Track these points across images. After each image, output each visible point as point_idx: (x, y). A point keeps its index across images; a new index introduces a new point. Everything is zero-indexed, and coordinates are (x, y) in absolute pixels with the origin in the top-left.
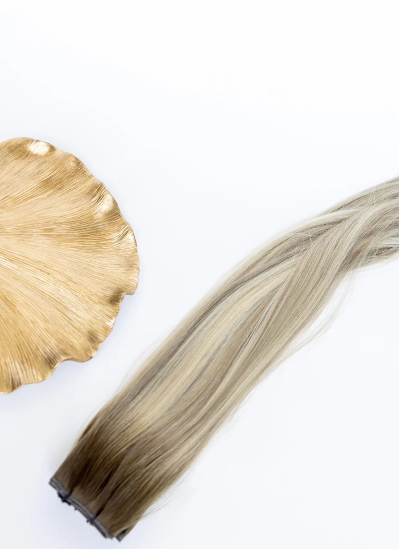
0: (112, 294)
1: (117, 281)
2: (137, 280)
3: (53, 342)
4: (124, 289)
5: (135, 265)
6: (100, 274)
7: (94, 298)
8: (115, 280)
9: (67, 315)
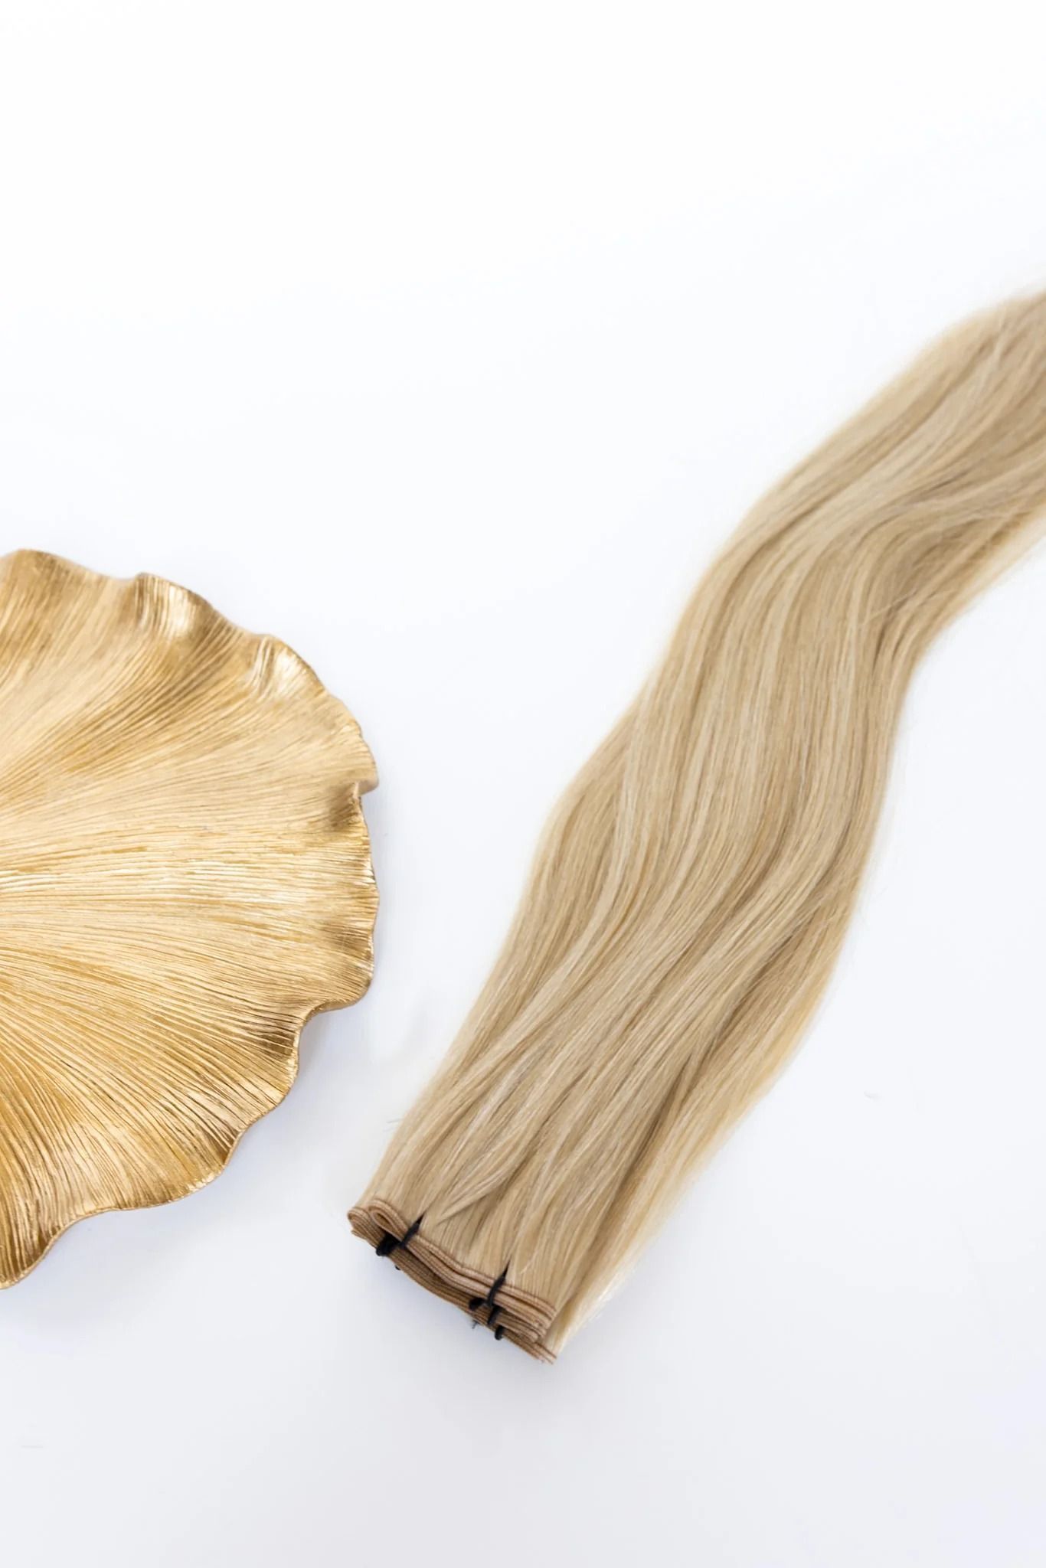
0: (327, 810)
1: (319, 776)
2: (365, 749)
3: (255, 996)
4: (349, 782)
5: (338, 716)
6: (270, 784)
7: (287, 843)
8: (313, 777)
9: (247, 919)
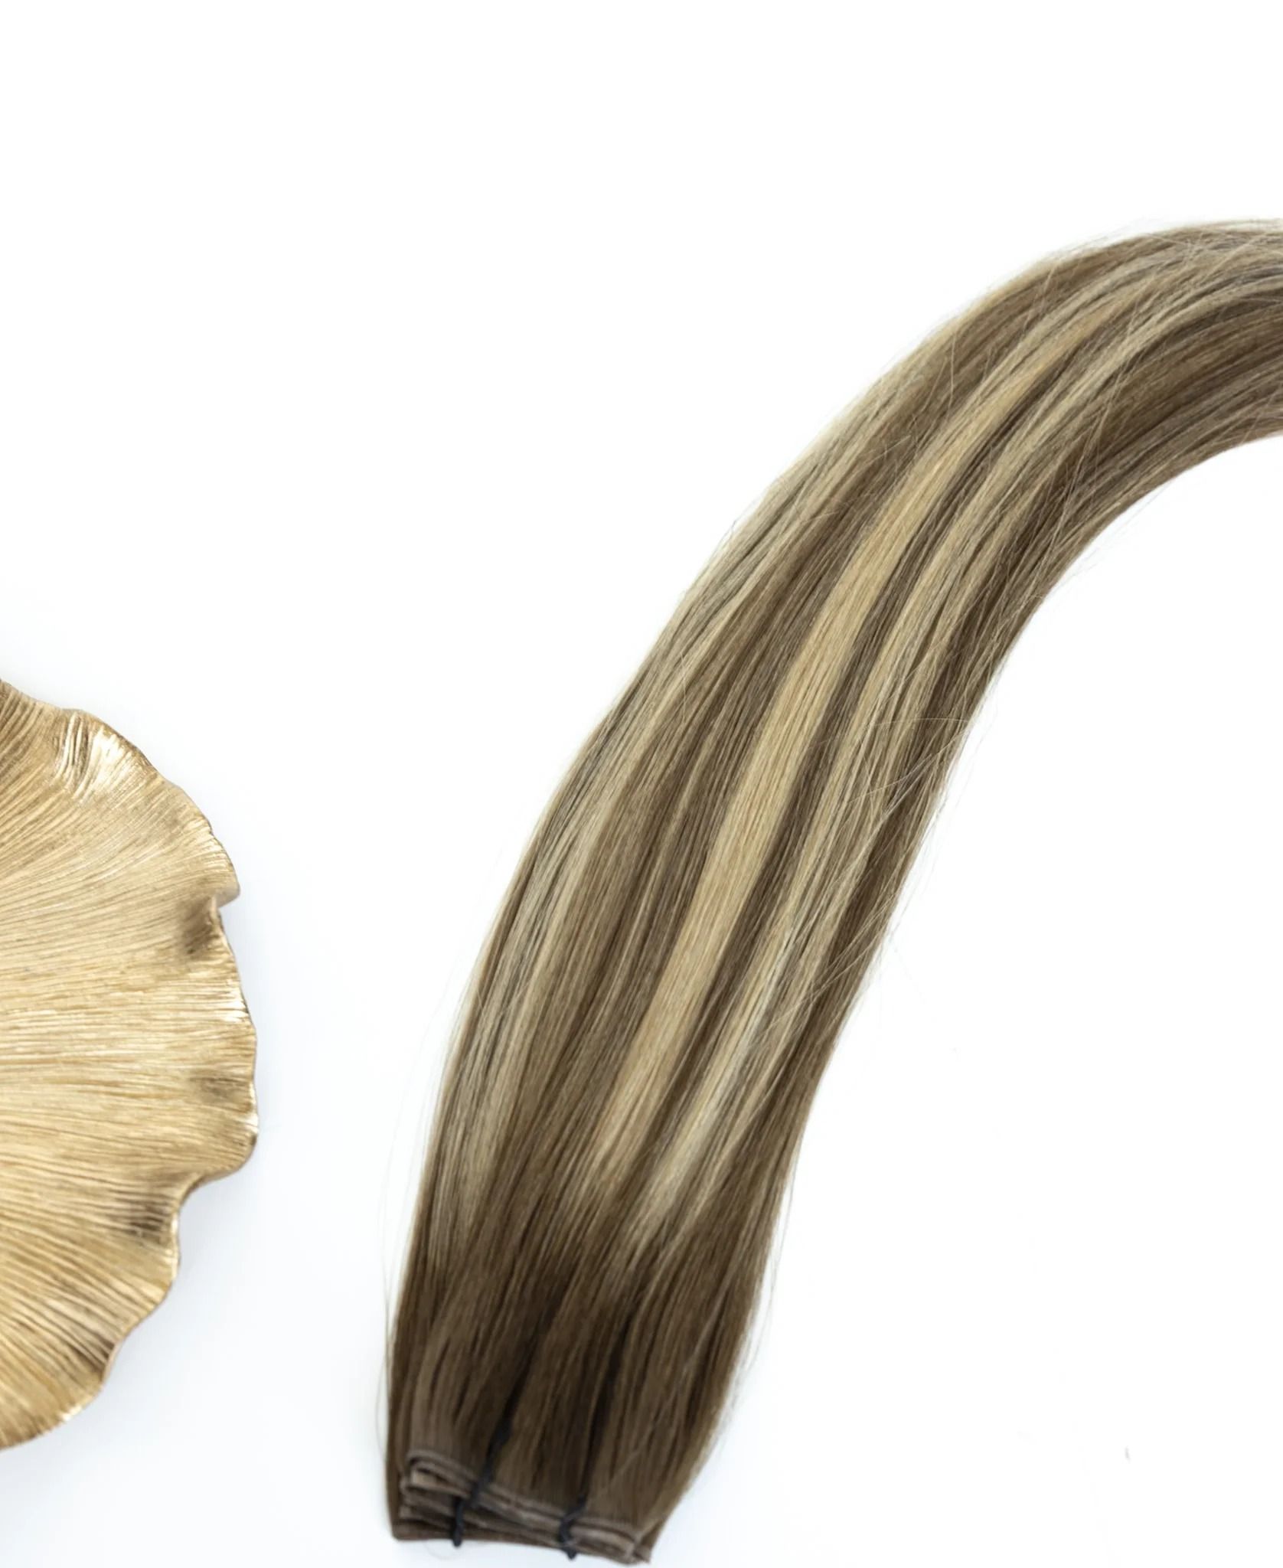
0: (180, 933)
1: (162, 889)
2: (218, 848)
3: (115, 1176)
4: (203, 895)
5: (180, 810)
6: (102, 903)
7: (134, 978)
8: (155, 890)
9: (93, 1077)
